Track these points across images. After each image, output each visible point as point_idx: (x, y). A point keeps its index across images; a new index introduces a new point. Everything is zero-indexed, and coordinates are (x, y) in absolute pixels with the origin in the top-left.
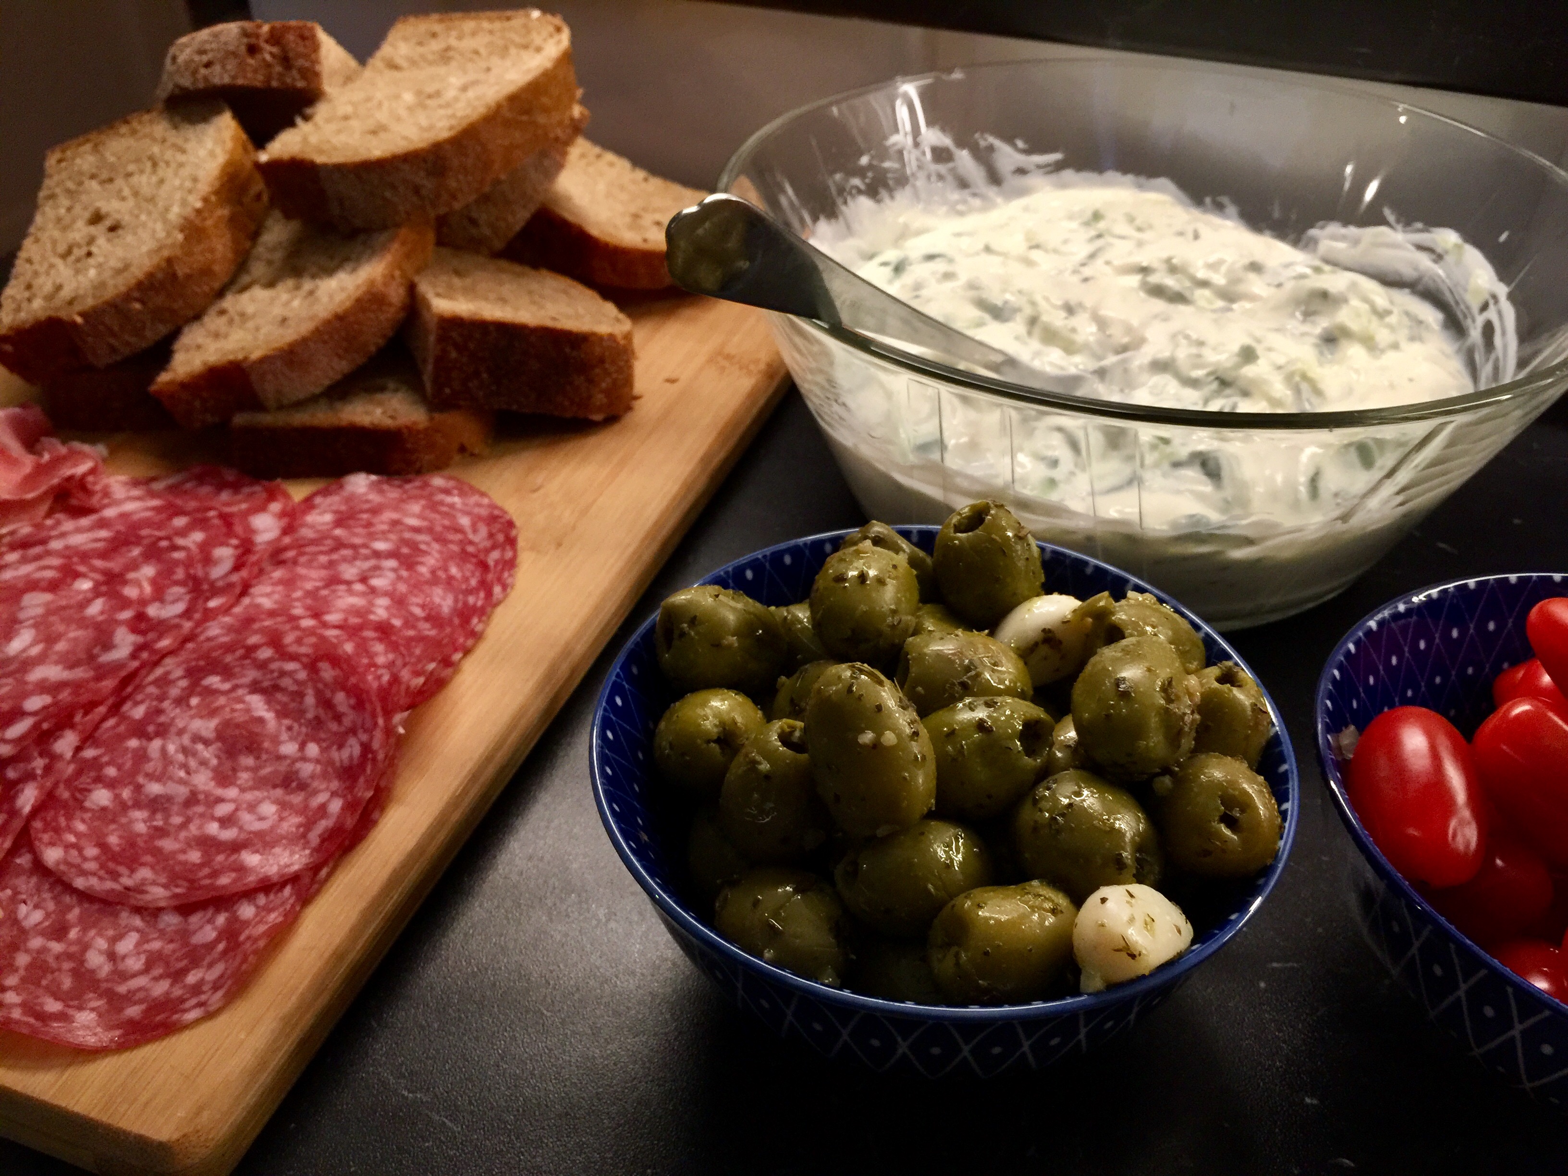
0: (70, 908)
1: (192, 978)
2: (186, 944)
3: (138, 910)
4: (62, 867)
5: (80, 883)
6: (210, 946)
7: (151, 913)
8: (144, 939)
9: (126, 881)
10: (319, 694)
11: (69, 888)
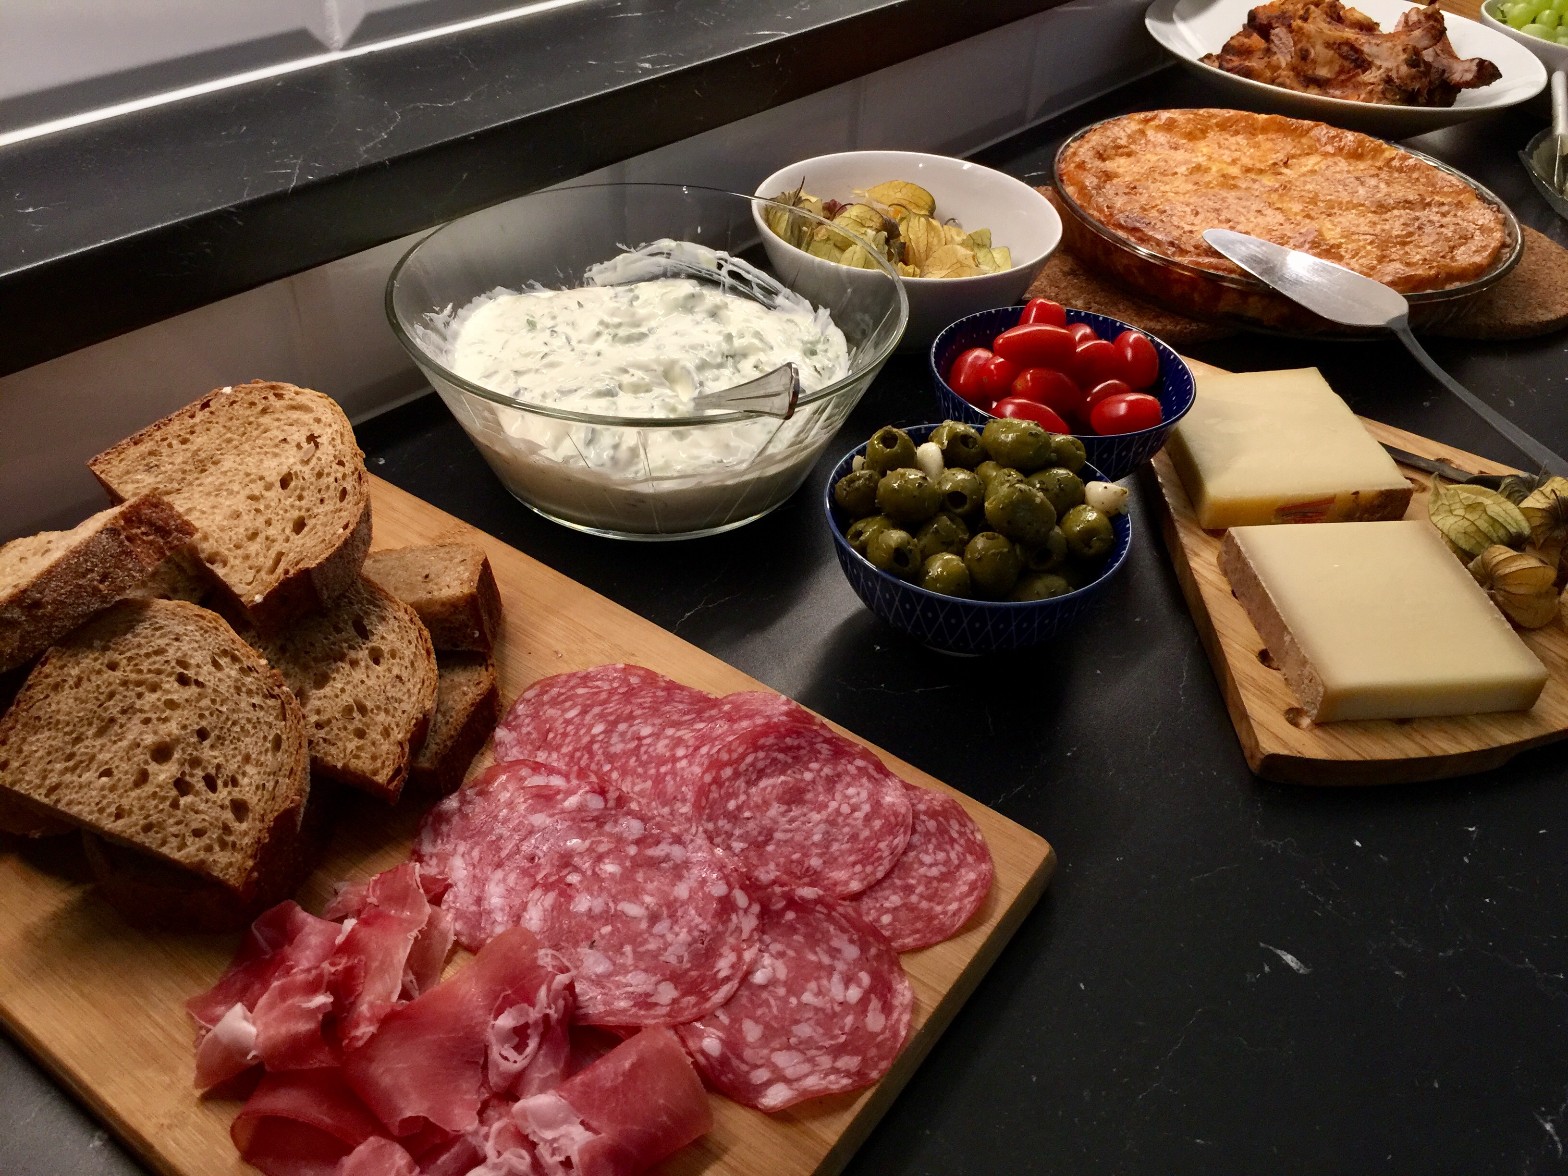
0: (893, 884)
1: (955, 835)
2: (934, 834)
3: (905, 853)
4: (865, 883)
5: (880, 875)
6: (939, 824)
7: (909, 847)
8: (926, 852)
9: (886, 853)
10: (781, 750)
11: (879, 882)
